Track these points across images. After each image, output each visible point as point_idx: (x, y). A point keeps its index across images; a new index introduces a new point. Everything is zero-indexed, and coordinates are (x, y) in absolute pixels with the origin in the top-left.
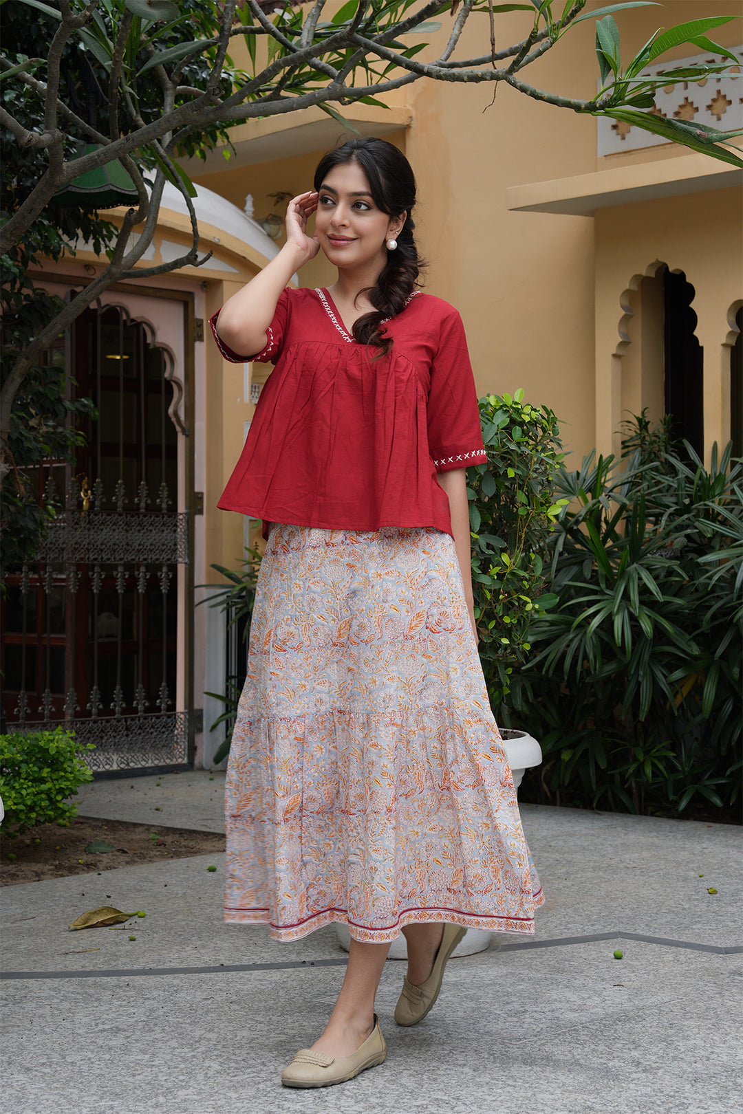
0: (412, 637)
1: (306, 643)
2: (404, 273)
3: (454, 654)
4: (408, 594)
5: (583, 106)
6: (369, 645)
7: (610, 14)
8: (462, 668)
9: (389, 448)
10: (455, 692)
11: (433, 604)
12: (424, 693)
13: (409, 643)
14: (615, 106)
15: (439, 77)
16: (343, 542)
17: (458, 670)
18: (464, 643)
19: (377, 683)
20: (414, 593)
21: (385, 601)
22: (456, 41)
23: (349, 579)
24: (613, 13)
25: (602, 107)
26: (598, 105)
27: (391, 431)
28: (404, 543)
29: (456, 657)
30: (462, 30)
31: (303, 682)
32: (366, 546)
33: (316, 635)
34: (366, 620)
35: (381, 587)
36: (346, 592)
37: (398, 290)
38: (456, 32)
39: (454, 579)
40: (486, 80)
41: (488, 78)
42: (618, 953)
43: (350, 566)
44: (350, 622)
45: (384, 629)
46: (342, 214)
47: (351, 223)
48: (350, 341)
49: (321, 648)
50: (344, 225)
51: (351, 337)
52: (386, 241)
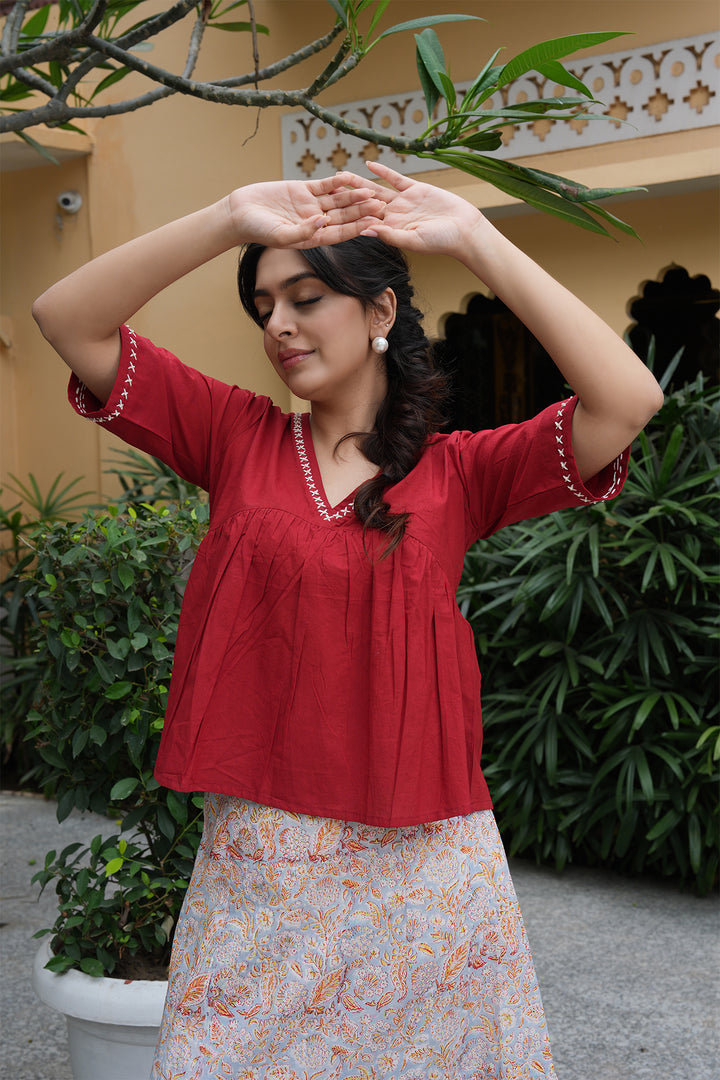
0: (450, 986)
1: (264, 1008)
2: (411, 412)
3: (505, 993)
4: (445, 923)
5: (407, 145)
6: (383, 1010)
7: (429, 27)
8: (517, 1015)
9: (400, 699)
10: (509, 1053)
11: (479, 927)
12: (465, 1058)
13: (447, 996)
14: (448, 146)
15: (212, 98)
16: (338, 852)
17: (513, 1018)
18: (518, 974)
19: (395, 1062)
20: (453, 919)
21: (410, 939)
22: (195, 59)
23: (344, 906)
24: (434, 26)
25: (432, 148)
26: (426, 145)
27: (403, 668)
28: (433, 842)
29: (508, 998)
30: (201, 45)
31: (250, 1069)
32: (374, 853)
33: (281, 995)
34: (378, 970)
35: (404, 916)
36: (340, 927)
37: (402, 438)
38: (194, 47)
39: (502, 877)
40: (276, 104)
41: (280, 102)
43: (349, 884)
44: (342, 974)
45: (409, 983)
46: (282, 317)
47: (299, 328)
48: (328, 518)
49: (285, 1017)
50: (288, 333)
51: (331, 511)
52: (371, 341)
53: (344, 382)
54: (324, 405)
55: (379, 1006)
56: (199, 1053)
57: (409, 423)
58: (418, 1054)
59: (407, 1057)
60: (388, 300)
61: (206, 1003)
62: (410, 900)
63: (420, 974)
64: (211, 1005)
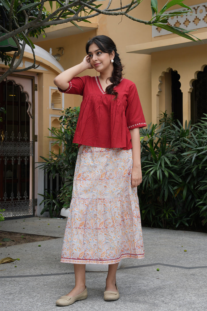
0: (125, 176)
1: (92, 178)
5: (147, 23)
14: (157, 22)
15: (105, 14)
16: (105, 151)
20: (125, 164)
22: (110, 3)
23: (106, 161)
26: (151, 22)
31: (90, 189)
32: (112, 152)
34: (112, 172)
35: (116, 163)
36: (105, 164)
41: (119, 14)
42: (158, 269)
43: (107, 157)
44: (106, 173)
45: (117, 174)
46: (95, 57)
47: (98, 59)
48: (104, 94)
49: (96, 180)
50: (96, 60)
51: (104, 93)
52: (110, 61)
53: (106, 69)
54: (102, 73)
55: (112, 179)
56: (80, 186)
57: (118, 74)
58: (120, 188)
59: (118, 189)
60: (113, 53)
61: (81, 178)
62: (117, 160)
63: (119, 173)
64: (82, 178)
